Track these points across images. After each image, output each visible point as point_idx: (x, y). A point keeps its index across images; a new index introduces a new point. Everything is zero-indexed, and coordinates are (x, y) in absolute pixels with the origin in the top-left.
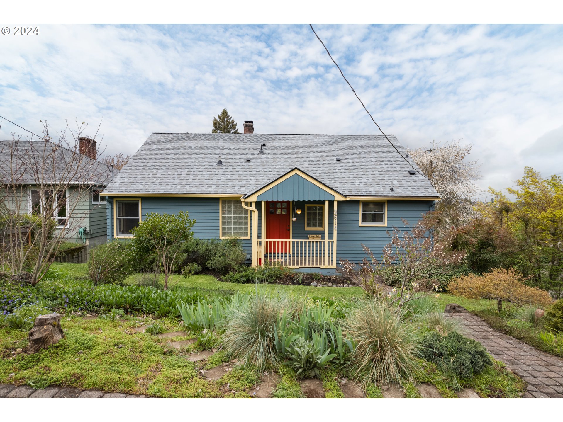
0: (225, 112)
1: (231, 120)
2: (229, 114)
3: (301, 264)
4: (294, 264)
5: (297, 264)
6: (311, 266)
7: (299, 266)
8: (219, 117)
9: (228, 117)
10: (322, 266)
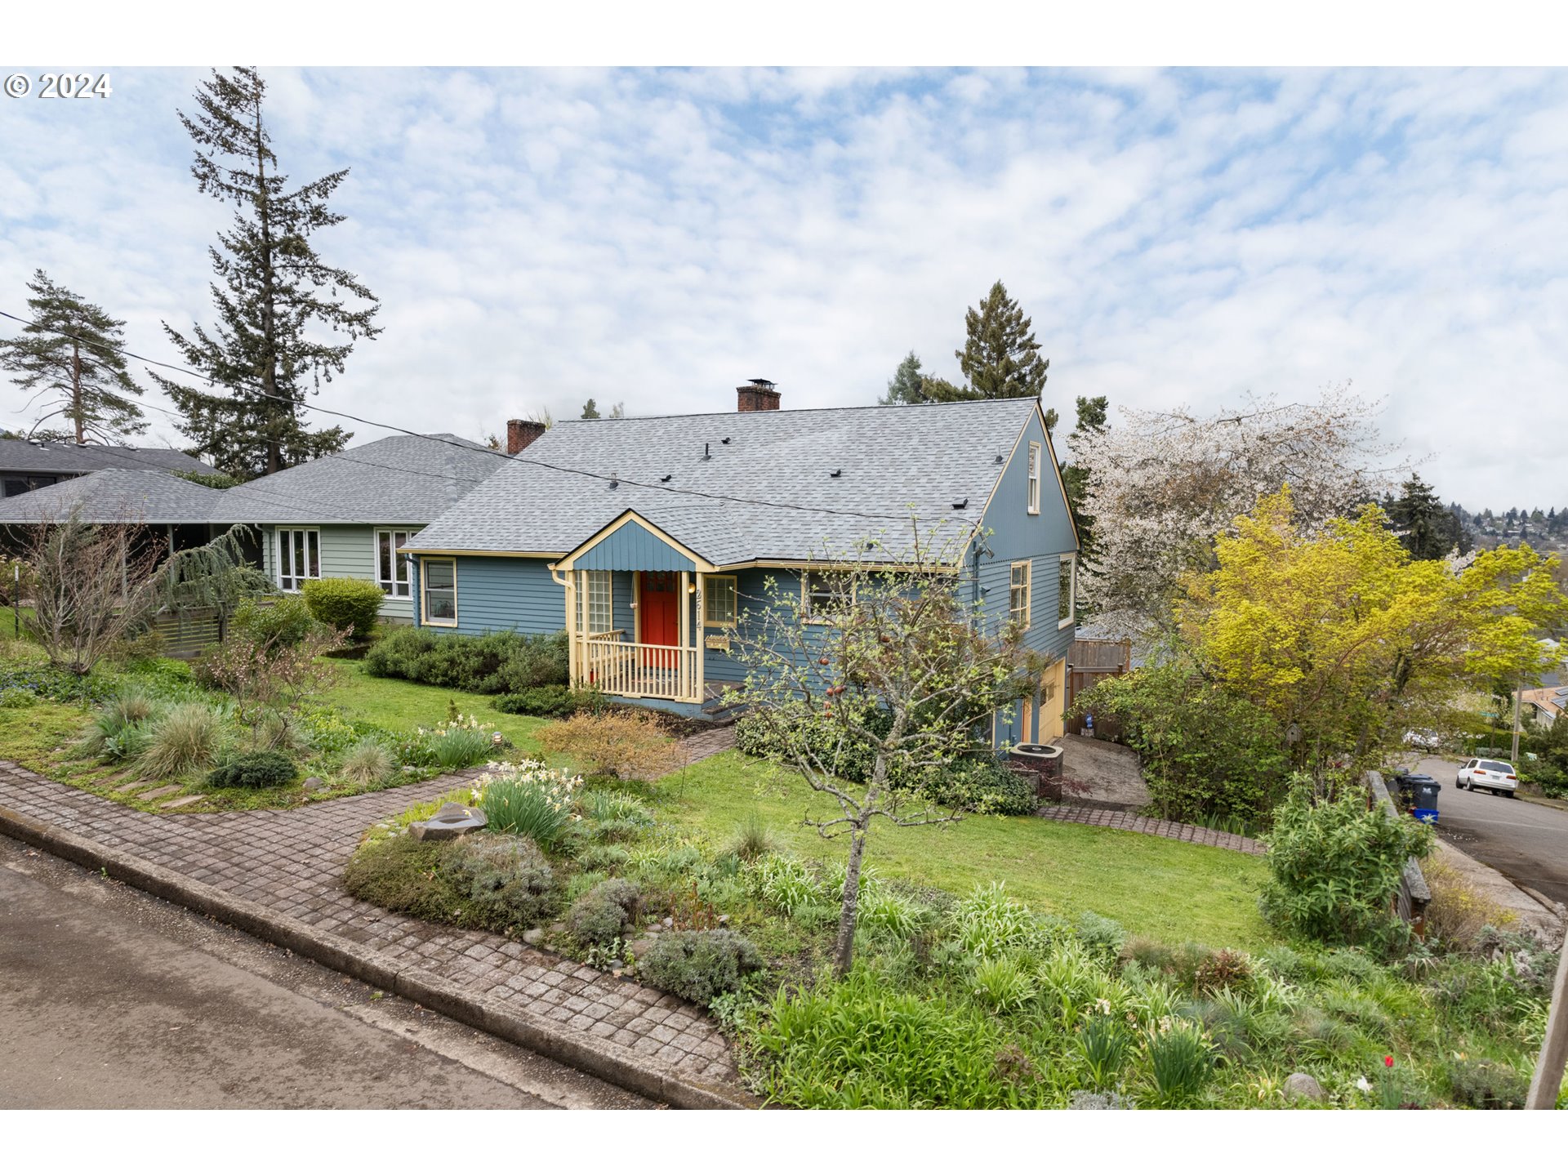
0: (998, 291)
1: (1014, 312)
2: (1008, 296)
3: (645, 691)
4: (633, 690)
5: (639, 691)
6: (660, 696)
7: (642, 694)
8: (983, 305)
9: (1006, 305)
10: (678, 698)
